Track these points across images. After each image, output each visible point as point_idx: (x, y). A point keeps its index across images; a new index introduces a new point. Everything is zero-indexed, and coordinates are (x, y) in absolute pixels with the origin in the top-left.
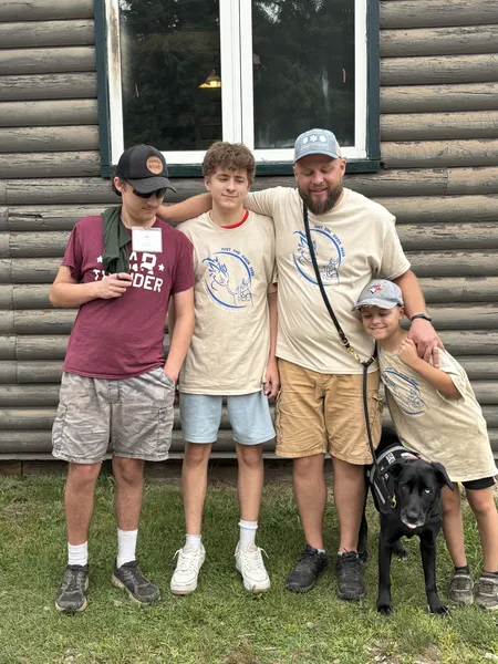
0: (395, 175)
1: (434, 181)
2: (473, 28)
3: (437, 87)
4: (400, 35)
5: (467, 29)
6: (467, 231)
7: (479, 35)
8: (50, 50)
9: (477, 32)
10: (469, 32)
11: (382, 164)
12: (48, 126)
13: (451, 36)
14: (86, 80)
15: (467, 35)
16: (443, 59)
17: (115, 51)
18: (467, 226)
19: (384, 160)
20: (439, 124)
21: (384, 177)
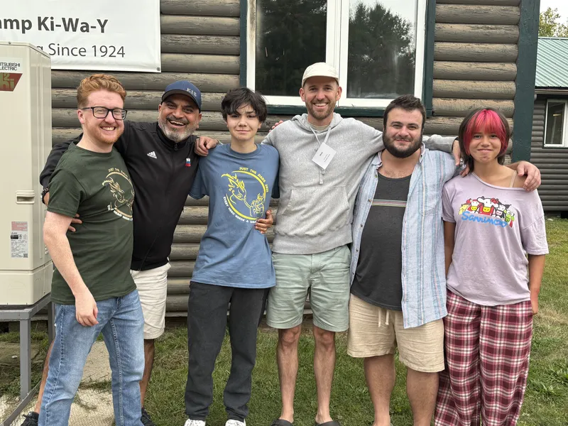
0: (440, 120)
2: (493, 26)
3: (469, 64)
4: (448, 28)
5: (490, 26)
7: (498, 31)
8: (206, 18)
9: (497, 29)
10: (491, 29)
11: (433, 112)
12: (201, 73)
13: (479, 31)
14: (232, 42)
15: (490, 31)
16: (474, 45)
17: (252, 23)
19: (435, 109)
20: (469, 88)
21: (433, 121)
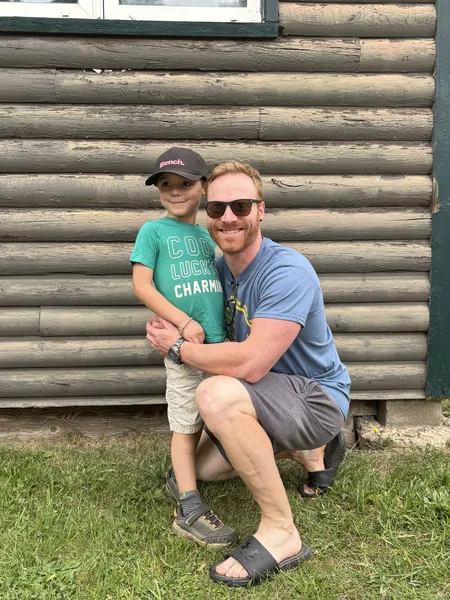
0: (296, 43)
1: (344, 52)
6: (383, 118)
11: (281, 29)
18: (383, 112)
19: (284, 23)
21: (283, 45)
